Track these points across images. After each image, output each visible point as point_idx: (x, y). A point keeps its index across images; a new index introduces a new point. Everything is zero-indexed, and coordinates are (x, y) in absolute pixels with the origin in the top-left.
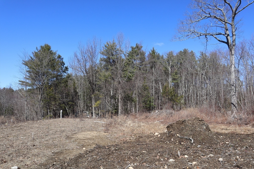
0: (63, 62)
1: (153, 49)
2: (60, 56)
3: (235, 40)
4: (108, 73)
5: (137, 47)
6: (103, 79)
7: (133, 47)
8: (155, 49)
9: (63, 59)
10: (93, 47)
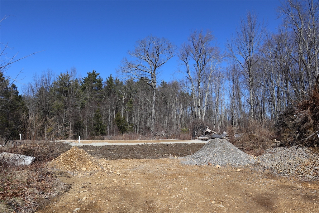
0: (17, 91)
1: (111, 76)
2: (14, 85)
3: (156, 86)
4: (61, 103)
5: (94, 73)
6: (56, 108)
7: (90, 73)
8: (112, 77)
9: (17, 87)
10: (48, 79)
